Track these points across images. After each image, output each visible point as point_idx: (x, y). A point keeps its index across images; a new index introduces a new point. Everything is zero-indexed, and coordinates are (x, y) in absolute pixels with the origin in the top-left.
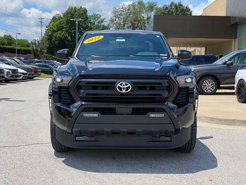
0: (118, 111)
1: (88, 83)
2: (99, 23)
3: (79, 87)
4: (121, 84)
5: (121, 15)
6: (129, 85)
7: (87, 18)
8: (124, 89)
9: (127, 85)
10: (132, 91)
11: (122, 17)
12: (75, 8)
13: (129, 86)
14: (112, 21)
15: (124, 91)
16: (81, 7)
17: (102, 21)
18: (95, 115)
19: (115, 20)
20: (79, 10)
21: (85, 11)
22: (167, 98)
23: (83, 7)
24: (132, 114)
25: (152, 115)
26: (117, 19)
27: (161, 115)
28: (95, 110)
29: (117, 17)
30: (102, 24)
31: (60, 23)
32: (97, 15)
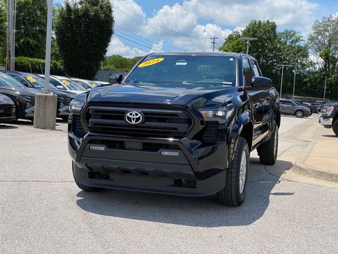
0: (127, 145)
1: (97, 111)
2: (292, 42)
3: (88, 116)
4: (131, 114)
5: (326, 30)
6: (139, 115)
7: (275, 36)
8: (133, 119)
9: (137, 115)
10: (142, 122)
11: (327, 34)
12: (260, 23)
13: (140, 117)
14: (312, 39)
15: (133, 122)
16: (268, 22)
17: (298, 40)
18: (102, 148)
19: (317, 38)
20: (264, 25)
21: (274, 27)
22: (185, 133)
23: (270, 21)
24: (143, 150)
25: (166, 153)
26: (320, 37)
27: (176, 154)
28: (102, 142)
29: (319, 33)
30: (297, 44)
31: (238, 44)
32: (290, 32)
